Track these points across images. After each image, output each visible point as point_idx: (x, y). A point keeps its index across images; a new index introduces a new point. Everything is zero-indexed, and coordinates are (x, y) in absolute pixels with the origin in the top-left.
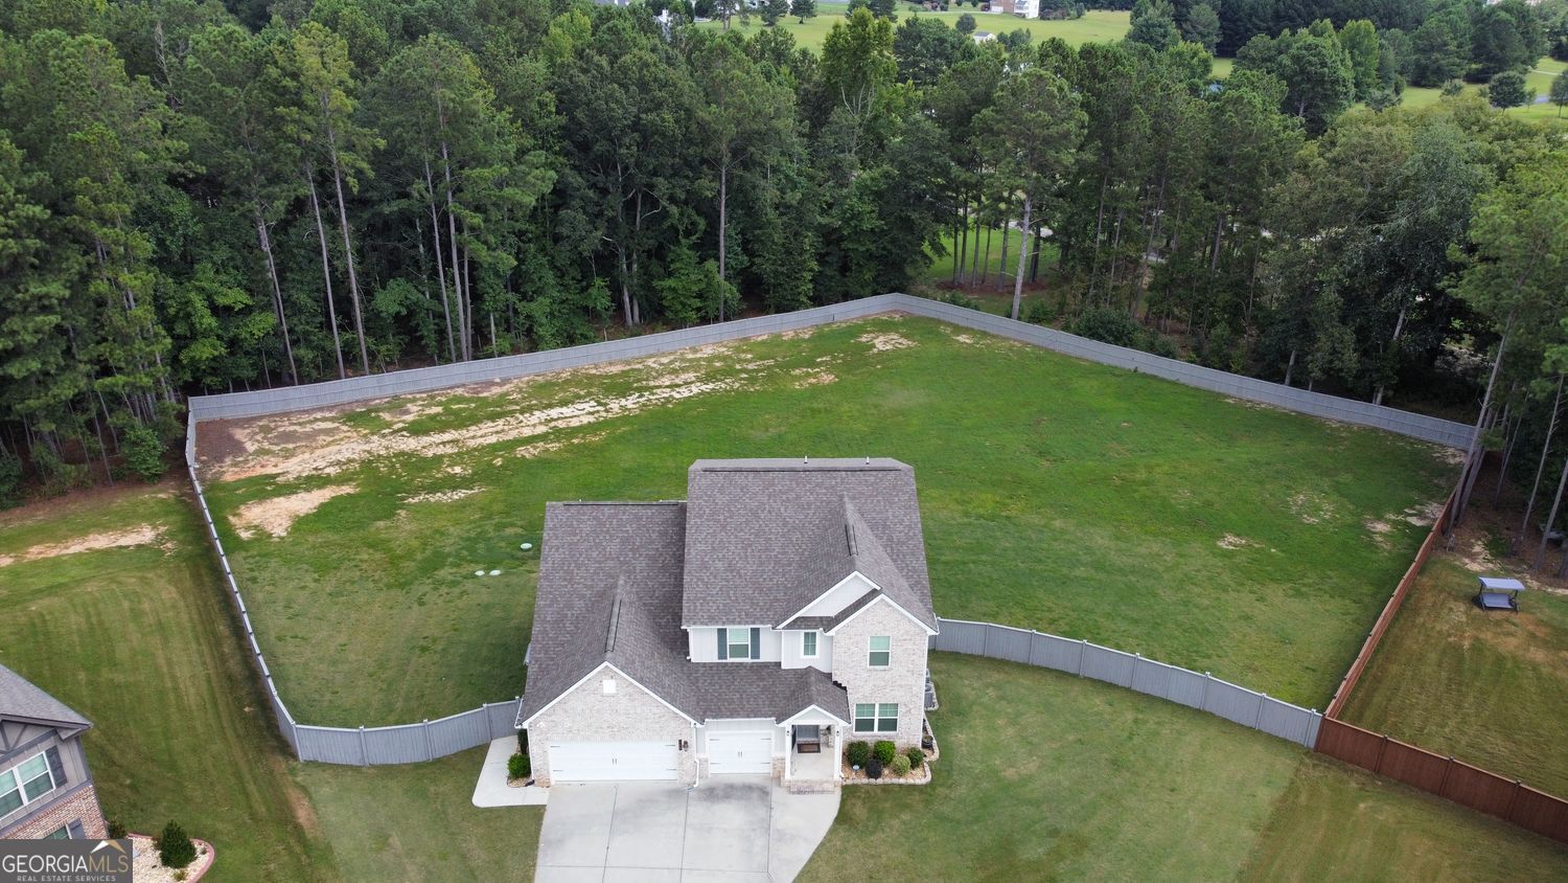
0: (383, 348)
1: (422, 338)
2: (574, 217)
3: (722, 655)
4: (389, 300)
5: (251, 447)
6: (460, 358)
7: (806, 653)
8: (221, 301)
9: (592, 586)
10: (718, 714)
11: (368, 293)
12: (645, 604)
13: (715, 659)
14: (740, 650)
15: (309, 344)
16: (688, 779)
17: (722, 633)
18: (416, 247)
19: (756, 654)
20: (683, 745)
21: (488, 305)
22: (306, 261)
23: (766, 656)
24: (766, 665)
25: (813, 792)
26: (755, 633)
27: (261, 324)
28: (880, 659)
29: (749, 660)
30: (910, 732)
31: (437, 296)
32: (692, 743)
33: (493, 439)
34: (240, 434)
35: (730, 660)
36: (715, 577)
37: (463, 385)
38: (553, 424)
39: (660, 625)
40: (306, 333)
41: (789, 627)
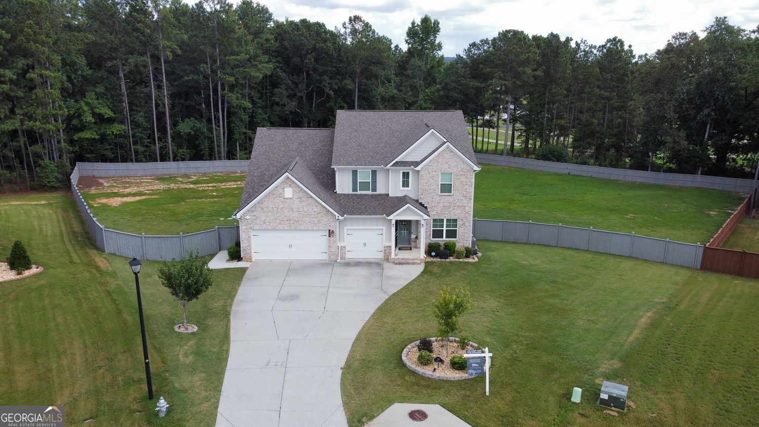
0: (181, 151)
1: (201, 150)
2: (281, 94)
3: (355, 189)
4: (185, 127)
5: (106, 184)
6: (220, 158)
7: (403, 186)
8: (97, 111)
9: (281, 162)
10: (352, 213)
11: (175, 124)
12: (311, 170)
13: (351, 192)
14: (365, 186)
15: (142, 144)
16: (333, 257)
17: (355, 173)
19: (374, 189)
20: (331, 233)
21: (236, 136)
22: (144, 102)
23: (380, 190)
24: (380, 195)
25: (408, 263)
26: (374, 173)
27: (117, 128)
28: (446, 188)
29: (370, 192)
30: (464, 238)
31: (210, 130)
32: (337, 232)
34: (101, 181)
35: (359, 192)
36: (351, 148)
37: (221, 173)
39: (319, 178)
40: (141, 138)
41: (393, 165)
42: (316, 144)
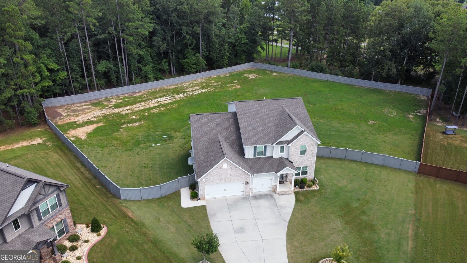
0: (101, 82)
1: (112, 79)
2: (157, 39)
3: (255, 155)
5: (64, 114)
6: (125, 85)
7: (281, 152)
8: (50, 67)
9: (210, 138)
10: (258, 172)
11: (95, 65)
12: (227, 142)
13: (253, 157)
14: (260, 153)
15: (78, 82)
16: (247, 194)
17: (255, 148)
18: (108, 50)
19: (265, 154)
20: (247, 183)
21: (132, 68)
23: (268, 154)
24: (268, 157)
25: (286, 194)
26: (265, 147)
27: (62, 75)
28: (303, 153)
29: (263, 156)
30: (310, 175)
31: (116, 65)
32: (250, 182)
33: (142, 108)
34: (59, 111)
35: (257, 157)
36: (250, 132)
37: (127, 94)
38: (159, 103)
39: (233, 148)
40: (77, 78)
41: (277, 144)
42: (226, 124)
